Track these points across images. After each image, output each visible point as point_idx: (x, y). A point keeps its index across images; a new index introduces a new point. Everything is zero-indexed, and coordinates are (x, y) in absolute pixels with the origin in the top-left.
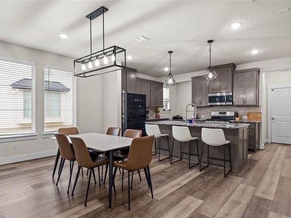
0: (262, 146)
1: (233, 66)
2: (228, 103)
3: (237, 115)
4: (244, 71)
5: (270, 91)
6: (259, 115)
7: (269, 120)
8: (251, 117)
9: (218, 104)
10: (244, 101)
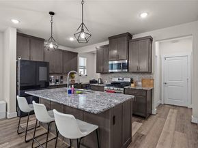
0: (154, 111)
1: (130, 36)
2: (124, 70)
3: (132, 81)
4: (138, 40)
5: (163, 59)
6: (152, 81)
7: (163, 85)
8: (145, 83)
9: (116, 71)
10: (138, 68)
